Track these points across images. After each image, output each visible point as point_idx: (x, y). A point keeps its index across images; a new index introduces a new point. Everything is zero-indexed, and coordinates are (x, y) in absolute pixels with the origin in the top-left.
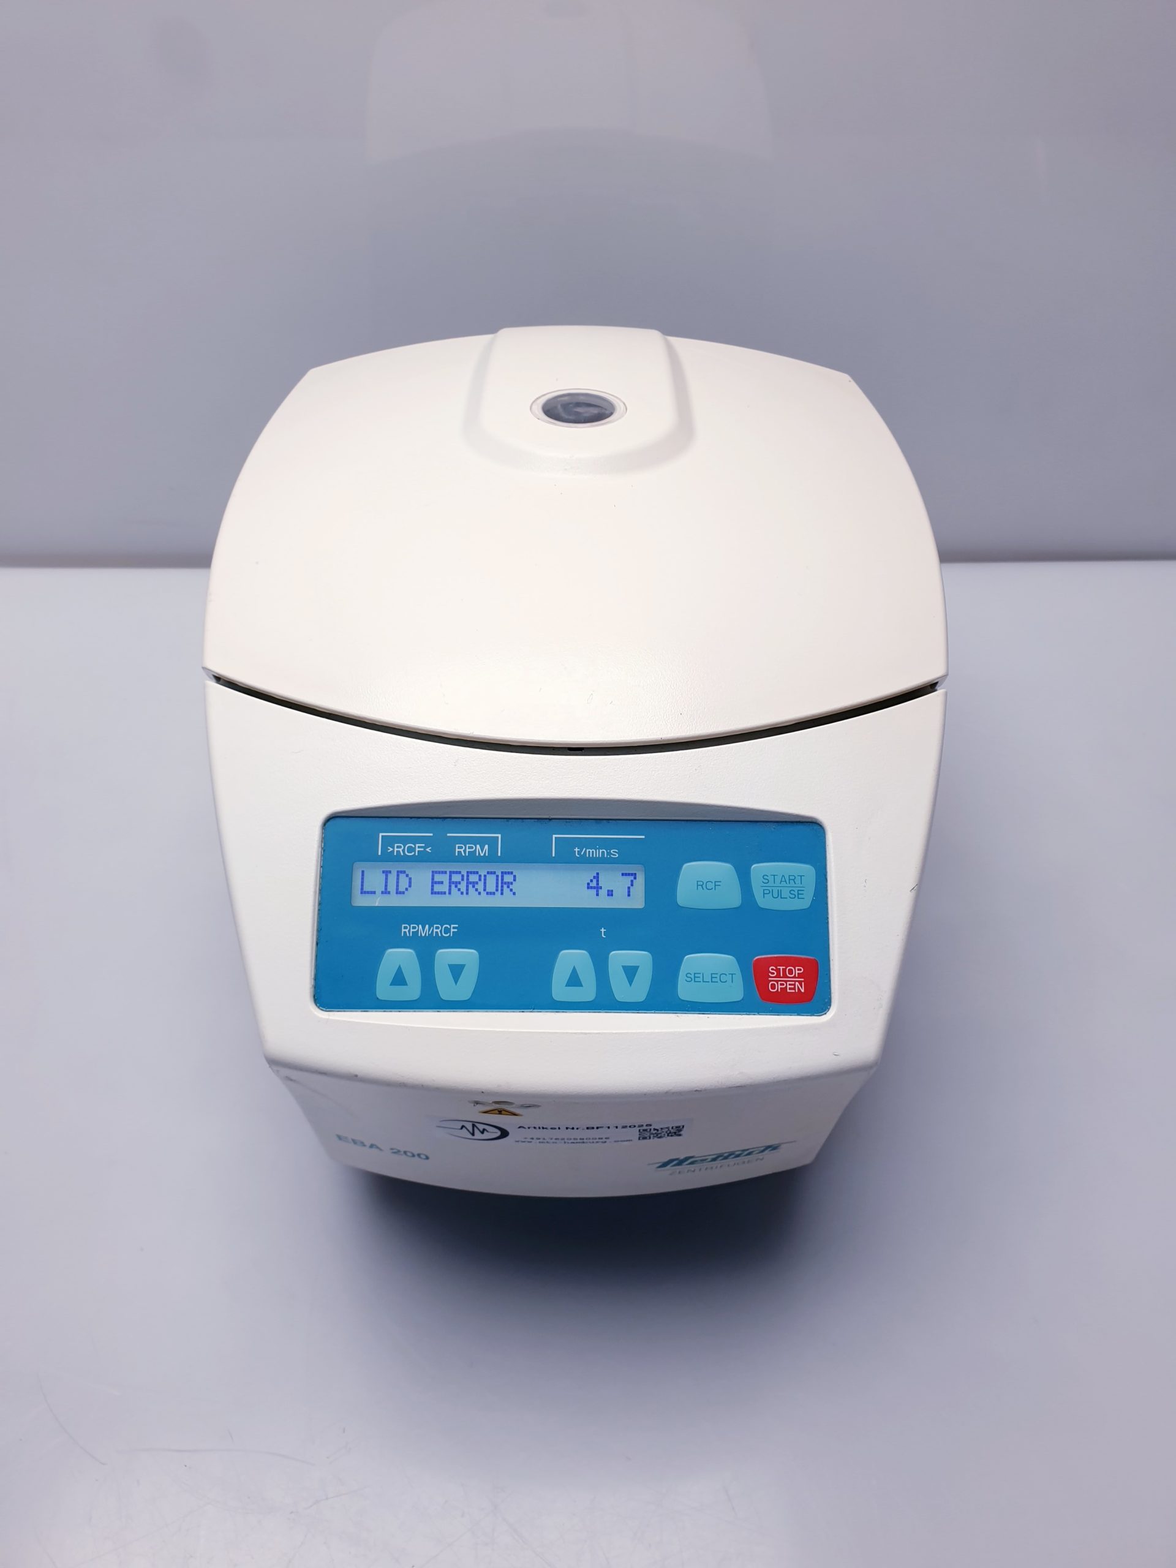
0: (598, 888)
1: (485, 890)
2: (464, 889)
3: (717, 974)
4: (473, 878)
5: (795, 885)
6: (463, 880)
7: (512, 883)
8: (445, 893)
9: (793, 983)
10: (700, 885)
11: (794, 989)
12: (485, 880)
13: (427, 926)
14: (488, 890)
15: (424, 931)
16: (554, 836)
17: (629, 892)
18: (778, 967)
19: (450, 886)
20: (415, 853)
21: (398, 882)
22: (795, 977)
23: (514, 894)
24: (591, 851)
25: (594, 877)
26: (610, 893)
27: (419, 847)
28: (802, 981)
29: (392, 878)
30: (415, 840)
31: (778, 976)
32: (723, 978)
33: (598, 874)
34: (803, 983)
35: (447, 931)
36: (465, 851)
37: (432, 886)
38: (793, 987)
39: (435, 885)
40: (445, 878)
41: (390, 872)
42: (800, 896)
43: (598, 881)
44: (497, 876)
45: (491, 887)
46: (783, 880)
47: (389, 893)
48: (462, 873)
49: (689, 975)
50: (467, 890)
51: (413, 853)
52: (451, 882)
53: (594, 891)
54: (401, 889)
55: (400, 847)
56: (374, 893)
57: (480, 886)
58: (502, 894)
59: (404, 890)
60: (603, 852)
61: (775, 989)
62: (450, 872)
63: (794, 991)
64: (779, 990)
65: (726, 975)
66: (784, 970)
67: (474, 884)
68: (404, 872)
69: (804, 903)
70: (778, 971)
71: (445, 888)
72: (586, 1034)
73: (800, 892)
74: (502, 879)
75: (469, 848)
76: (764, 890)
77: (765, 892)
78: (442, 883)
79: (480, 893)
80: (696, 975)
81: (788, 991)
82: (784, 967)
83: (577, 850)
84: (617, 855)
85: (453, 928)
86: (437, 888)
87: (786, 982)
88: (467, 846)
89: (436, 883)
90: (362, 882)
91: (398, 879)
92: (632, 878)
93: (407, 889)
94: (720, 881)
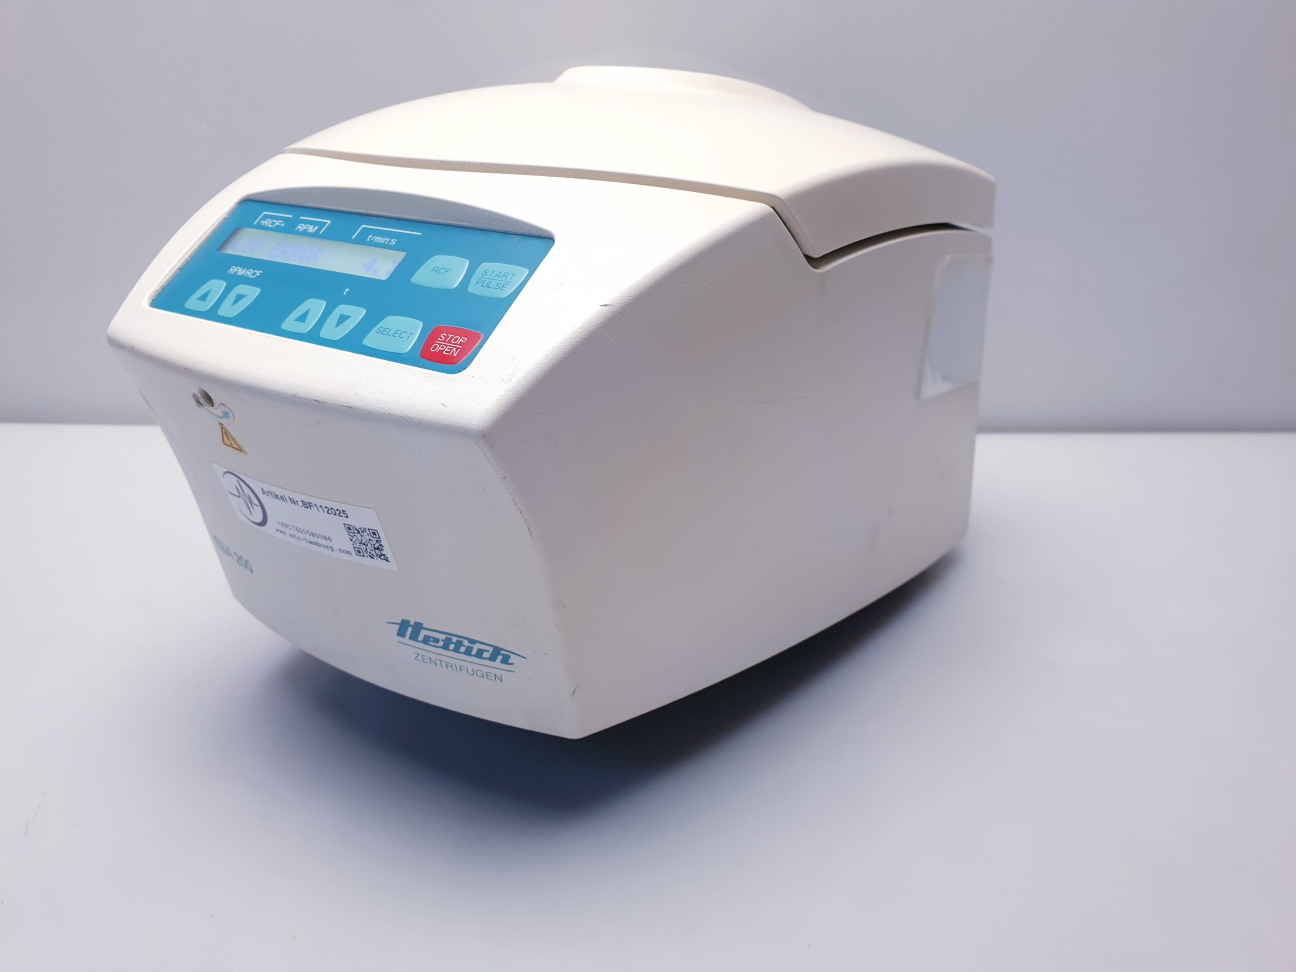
3: (400, 331)
4: (298, 250)
5: (504, 279)
9: (452, 348)
10: (435, 270)
13: (245, 270)
15: (241, 272)
16: (361, 226)
18: (449, 335)
22: (456, 344)
24: (379, 238)
27: (278, 223)
28: (459, 348)
30: (278, 218)
31: (444, 341)
32: (403, 335)
34: (459, 350)
35: (254, 274)
36: (302, 228)
38: (450, 351)
42: (502, 287)
46: (498, 274)
49: (380, 329)
51: (274, 225)
55: (268, 221)
60: (386, 240)
61: (435, 350)
63: (448, 354)
65: (406, 333)
68: (262, 237)
69: (503, 293)
70: (447, 337)
73: (504, 285)
77: (479, 281)
80: (386, 330)
81: (444, 353)
83: (370, 236)
84: (394, 244)
85: (258, 273)
87: (447, 346)
88: (307, 225)
94: (451, 270)
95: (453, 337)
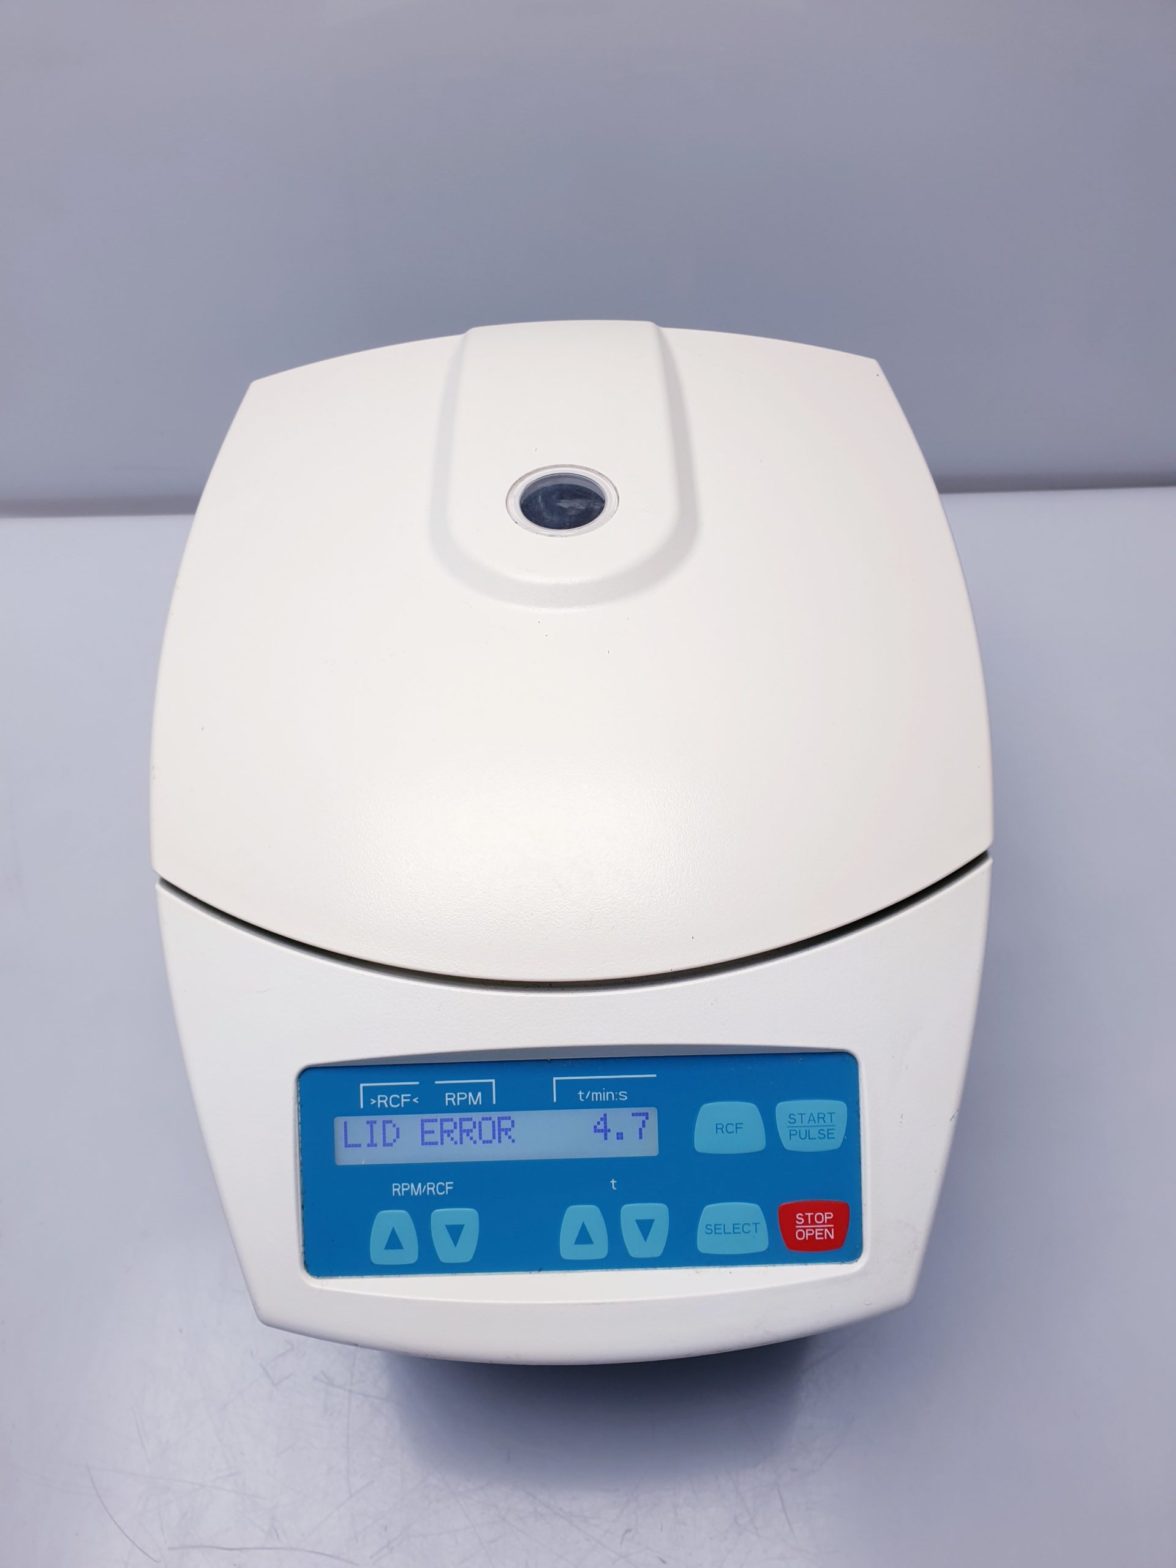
0: (606, 1131)
1: (480, 1138)
2: (457, 1138)
3: (739, 1224)
4: (467, 1125)
5: (825, 1124)
6: (455, 1128)
7: (510, 1130)
8: (436, 1143)
9: (822, 1230)
10: (719, 1128)
11: (823, 1236)
12: (480, 1127)
13: (420, 1185)
14: (484, 1138)
15: (416, 1190)
16: (555, 1079)
17: (641, 1134)
18: (806, 1214)
19: (442, 1136)
20: (401, 1105)
21: (384, 1134)
22: (824, 1223)
23: (513, 1141)
24: (597, 1094)
25: (602, 1119)
26: (620, 1136)
27: (405, 1098)
28: (831, 1228)
29: (378, 1128)
30: (400, 1090)
31: (806, 1223)
32: (746, 1228)
33: (605, 1115)
34: (833, 1230)
35: (442, 1188)
36: (456, 1100)
37: (423, 1136)
38: (822, 1234)
39: (426, 1135)
40: (436, 1127)
41: (375, 1122)
42: (830, 1136)
43: (605, 1123)
44: (494, 1122)
45: (487, 1134)
46: (812, 1118)
47: (376, 1145)
48: (454, 1120)
49: (708, 1227)
50: (461, 1139)
51: (398, 1105)
52: (442, 1132)
53: (602, 1135)
54: (388, 1141)
55: (384, 1099)
56: (360, 1146)
57: (476, 1132)
58: (500, 1141)
59: (392, 1142)
60: (610, 1095)
61: (802, 1237)
62: (441, 1120)
63: (822, 1238)
64: (807, 1238)
65: (749, 1224)
66: (812, 1217)
67: (468, 1132)
68: (391, 1122)
69: (835, 1143)
70: (806, 1218)
71: (436, 1137)
72: (598, 1304)
73: (830, 1132)
74: (499, 1126)
75: (461, 1096)
76: (790, 1131)
77: (792, 1132)
78: (433, 1132)
79: (475, 1142)
80: (717, 1227)
81: (817, 1238)
82: (812, 1214)
83: (581, 1093)
84: (626, 1098)
85: (448, 1186)
86: (428, 1138)
87: (814, 1229)
88: (458, 1094)
89: (427, 1132)
90: (346, 1135)
91: (384, 1130)
92: (644, 1118)
93: (395, 1141)
94: (742, 1124)
95: (814, 1215)
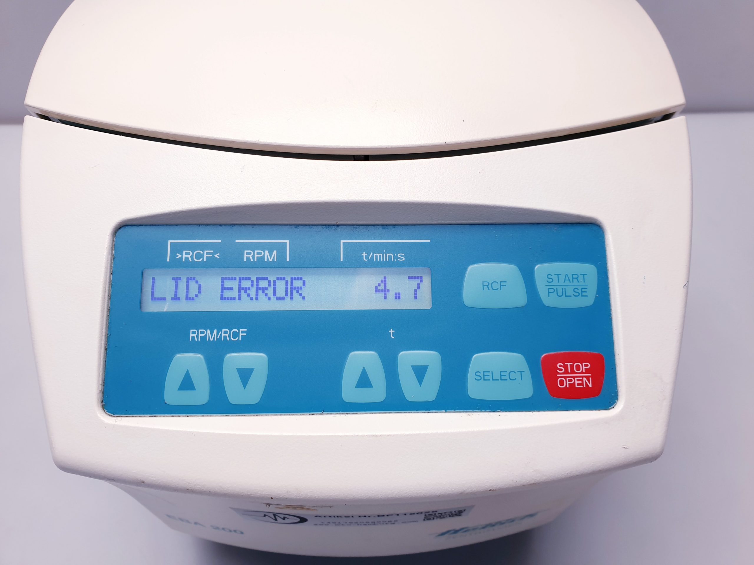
0: (385, 291)
1: (274, 295)
2: (253, 294)
3: (506, 372)
4: (263, 284)
5: (579, 284)
6: (252, 285)
7: (301, 288)
8: (234, 299)
9: (581, 378)
10: (486, 285)
11: (582, 384)
12: (275, 285)
13: (215, 331)
14: (278, 295)
15: (212, 335)
16: (342, 242)
17: (416, 294)
18: (566, 364)
19: (239, 292)
20: (203, 259)
21: (187, 289)
22: (582, 373)
23: (304, 298)
24: (378, 255)
25: (382, 282)
26: (398, 296)
27: (207, 253)
28: (589, 377)
29: (182, 285)
30: (204, 247)
31: (566, 372)
32: (513, 376)
33: (385, 278)
34: (590, 378)
35: (236, 335)
36: (253, 257)
37: (222, 292)
38: (581, 382)
39: (225, 291)
40: (235, 284)
41: (180, 279)
42: (584, 294)
43: (385, 284)
44: (287, 282)
45: (281, 290)
46: (567, 278)
47: (179, 299)
48: (252, 279)
49: (478, 374)
50: (257, 295)
51: (202, 259)
52: (240, 288)
53: (382, 294)
54: (191, 295)
55: (189, 254)
56: (164, 299)
57: (270, 292)
58: (292, 298)
59: (194, 296)
60: (390, 256)
61: (563, 385)
62: (240, 278)
63: (582, 386)
64: (568, 386)
65: (515, 373)
66: (572, 366)
67: (264, 289)
68: (194, 279)
69: (588, 300)
70: (566, 367)
71: (234, 293)
72: (377, 436)
73: (583, 290)
74: (292, 285)
75: (258, 253)
76: (549, 289)
77: (550, 290)
78: (231, 289)
79: (269, 298)
80: (486, 374)
81: (577, 386)
82: (572, 364)
83: (364, 254)
84: (404, 259)
85: (242, 332)
86: (227, 294)
87: (574, 377)
88: (256, 251)
89: (226, 289)
90: (153, 289)
91: (188, 286)
92: (418, 281)
93: (196, 295)
94: (506, 282)
95: (573, 365)
